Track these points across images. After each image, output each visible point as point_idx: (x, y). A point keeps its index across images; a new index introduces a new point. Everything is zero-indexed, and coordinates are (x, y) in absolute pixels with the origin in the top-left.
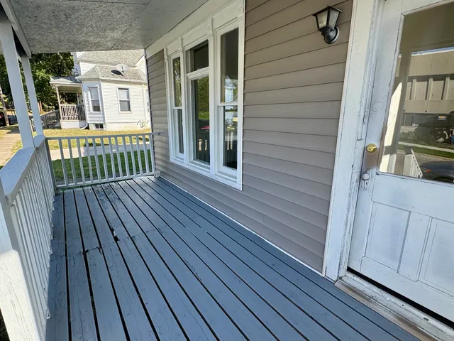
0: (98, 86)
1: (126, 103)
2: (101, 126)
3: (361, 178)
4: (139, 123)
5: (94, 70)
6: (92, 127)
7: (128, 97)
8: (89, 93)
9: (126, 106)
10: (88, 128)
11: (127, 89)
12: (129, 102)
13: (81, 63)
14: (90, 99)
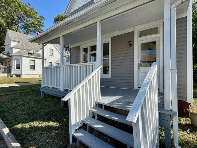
0: (21, 58)
1: (33, 66)
2: (20, 76)
3: (139, 69)
4: (38, 75)
5: (19, 52)
6: (15, 76)
7: (34, 64)
8: (15, 61)
9: (33, 67)
10: (12, 76)
11: (34, 60)
12: (34, 66)
13: (13, 49)
14: (15, 64)
